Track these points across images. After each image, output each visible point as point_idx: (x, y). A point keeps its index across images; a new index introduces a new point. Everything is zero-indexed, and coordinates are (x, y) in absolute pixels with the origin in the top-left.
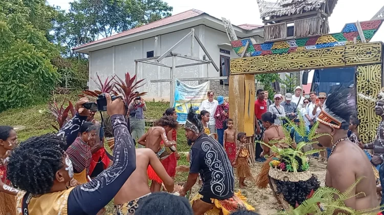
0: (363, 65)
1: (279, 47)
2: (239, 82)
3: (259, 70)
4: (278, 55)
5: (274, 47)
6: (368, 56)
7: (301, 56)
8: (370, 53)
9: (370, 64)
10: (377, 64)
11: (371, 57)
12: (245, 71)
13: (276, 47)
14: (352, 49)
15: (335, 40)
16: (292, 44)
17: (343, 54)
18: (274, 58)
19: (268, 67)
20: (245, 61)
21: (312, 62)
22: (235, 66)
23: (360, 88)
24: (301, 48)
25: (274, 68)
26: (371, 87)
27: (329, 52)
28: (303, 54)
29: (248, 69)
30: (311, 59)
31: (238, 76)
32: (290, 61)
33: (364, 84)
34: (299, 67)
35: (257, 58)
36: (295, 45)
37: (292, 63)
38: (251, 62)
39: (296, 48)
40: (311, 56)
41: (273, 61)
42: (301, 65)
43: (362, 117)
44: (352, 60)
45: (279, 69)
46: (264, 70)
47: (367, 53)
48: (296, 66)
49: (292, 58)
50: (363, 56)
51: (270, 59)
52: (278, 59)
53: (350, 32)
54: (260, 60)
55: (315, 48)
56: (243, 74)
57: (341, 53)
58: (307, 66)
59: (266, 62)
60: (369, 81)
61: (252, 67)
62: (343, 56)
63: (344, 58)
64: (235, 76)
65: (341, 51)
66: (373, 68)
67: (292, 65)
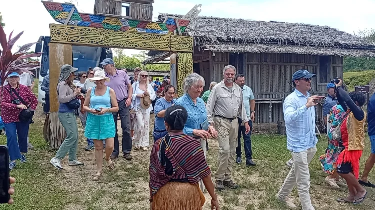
0: (182, 52)
1: (111, 23)
2: (65, 53)
3: (92, 43)
4: (113, 31)
5: (106, 21)
6: (185, 46)
7: (136, 37)
8: (186, 44)
9: (186, 52)
10: (190, 52)
11: (187, 47)
12: (72, 41)
13: (108, 22)
14: (176, 39)
15: (161, 29)
16: (125, 23)
17: (169, 41)
18: (109, 33)
19: (102, 41)
20: (74, 30)
21: (145, 43)
22: (59, 34)
23: (180, 69)
24: (134, 30)
25: (109, 44)
26: (187, 69)
27: (159, 38)
28: (137, 35)
29: (77, 39)
30: (145, 41)
31: (63, 45)
32: (126, 39)
33: (183, 66)
34: (134, 46)
35: (90, 30)
36: (128, 25)
37: (128, 42)
38: (81, 32)
39: (128, 28)
40: (144, 39)
41: (108, 35)
42: (136, 45)
43: (181, 90)
44: (175, 47)
45: (115, 45)
46: (97, 43)
47: (185, 44)
48: (132, 45)
49: (128, 37)
50: (182, 45)
51: (104, 33)
52: (114, 35)
53: (171, 25)
54: (93, 32)
55: (146, 32)
56: (71, 44)
57: (168, 40)
58: (141, 47)
59: (100, 35)
60: (186, 65)
61: (82, 38)
62: (169, 43)
63: (170, 45)
64: (58, 44)
65: (168, 39)
66: (188, 55)
67: (127, 43)
